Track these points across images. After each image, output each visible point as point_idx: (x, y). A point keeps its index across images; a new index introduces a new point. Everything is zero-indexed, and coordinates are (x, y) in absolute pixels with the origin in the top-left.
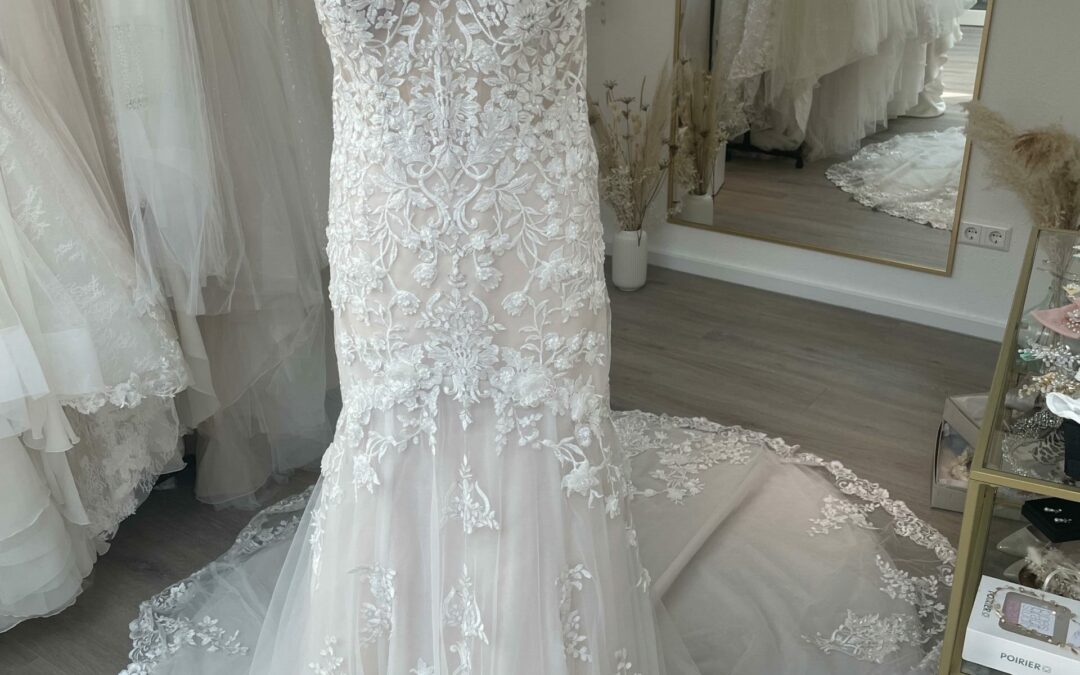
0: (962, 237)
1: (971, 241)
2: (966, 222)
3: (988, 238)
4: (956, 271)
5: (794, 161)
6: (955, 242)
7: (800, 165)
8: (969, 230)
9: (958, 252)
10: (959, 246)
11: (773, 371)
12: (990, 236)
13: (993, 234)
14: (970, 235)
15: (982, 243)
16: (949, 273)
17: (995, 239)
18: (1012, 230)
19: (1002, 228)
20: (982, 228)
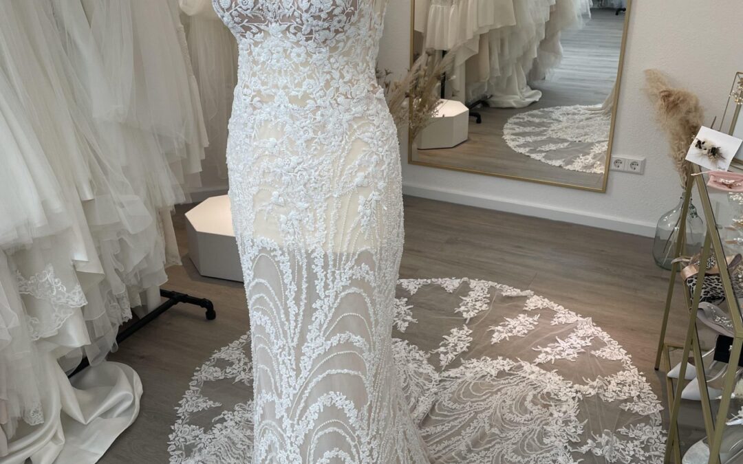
0: (613, 167)
1: (619, 168)
2: (615, 156)
3: (629, 166)
4: (608, 190)
5: (476, 118)
6: (608, 170)
7: (479, 121)
8: (617, 161)
9: (610, 177)
10: (610, 172)
12: (631, 165)
13: (633, 164)
14: (617, 164)
15: (626, 169)
16: (604, 190)
17: (634, 166)
18: (645, 160)
19: (639, 159)
20: (625, 159)
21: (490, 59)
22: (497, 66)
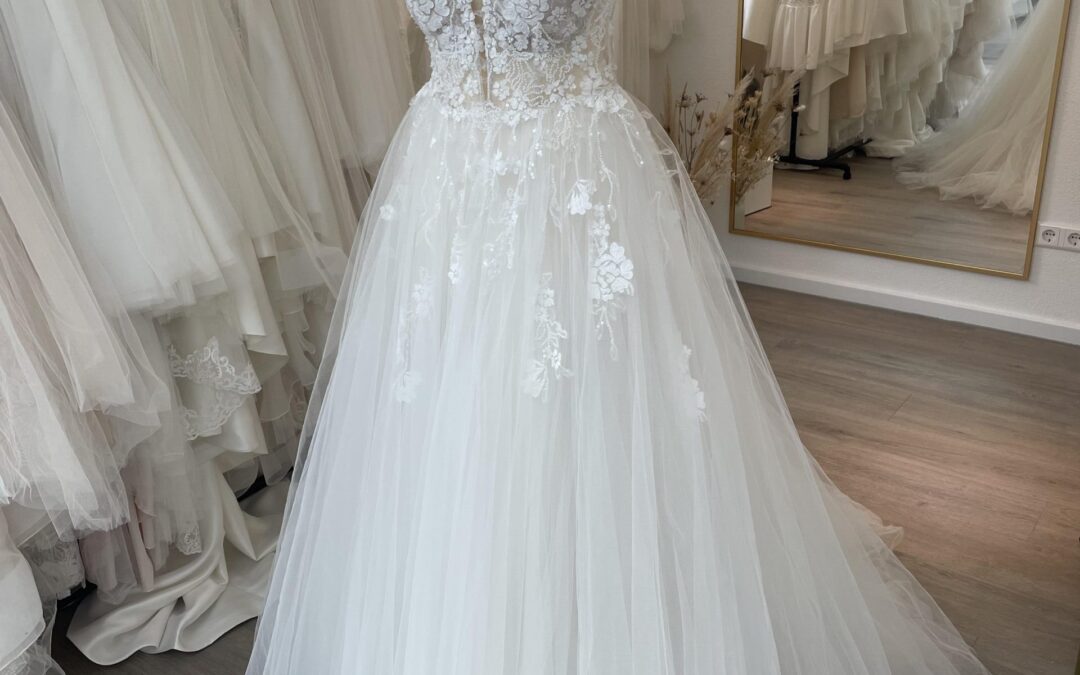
0: (1040, 240)
1: (1050, 243)
2: (1044, 225)
3: (1067, 240)
4: (1032, 278)
5: (842, 173)
6: (1032, 245)
7: (847, 176)
8: (1049, 233)
9: (1036, 256)
10: (1036, 249)
11: (853, 378)
12: (1069, 238)
13: (1073, 236)
14: (1048, 237)
15: (1061, 245)
16: (1026, 276)
17: (1073, 240)
20: (1060, 230)
21: (867, 84)
22: (878, 95)
